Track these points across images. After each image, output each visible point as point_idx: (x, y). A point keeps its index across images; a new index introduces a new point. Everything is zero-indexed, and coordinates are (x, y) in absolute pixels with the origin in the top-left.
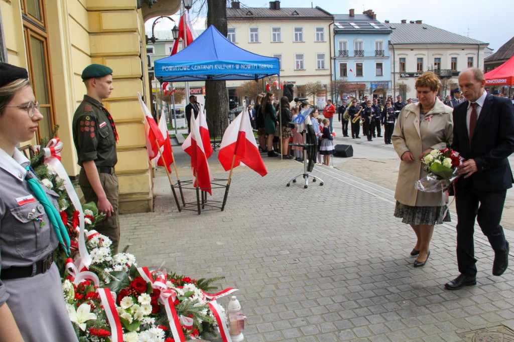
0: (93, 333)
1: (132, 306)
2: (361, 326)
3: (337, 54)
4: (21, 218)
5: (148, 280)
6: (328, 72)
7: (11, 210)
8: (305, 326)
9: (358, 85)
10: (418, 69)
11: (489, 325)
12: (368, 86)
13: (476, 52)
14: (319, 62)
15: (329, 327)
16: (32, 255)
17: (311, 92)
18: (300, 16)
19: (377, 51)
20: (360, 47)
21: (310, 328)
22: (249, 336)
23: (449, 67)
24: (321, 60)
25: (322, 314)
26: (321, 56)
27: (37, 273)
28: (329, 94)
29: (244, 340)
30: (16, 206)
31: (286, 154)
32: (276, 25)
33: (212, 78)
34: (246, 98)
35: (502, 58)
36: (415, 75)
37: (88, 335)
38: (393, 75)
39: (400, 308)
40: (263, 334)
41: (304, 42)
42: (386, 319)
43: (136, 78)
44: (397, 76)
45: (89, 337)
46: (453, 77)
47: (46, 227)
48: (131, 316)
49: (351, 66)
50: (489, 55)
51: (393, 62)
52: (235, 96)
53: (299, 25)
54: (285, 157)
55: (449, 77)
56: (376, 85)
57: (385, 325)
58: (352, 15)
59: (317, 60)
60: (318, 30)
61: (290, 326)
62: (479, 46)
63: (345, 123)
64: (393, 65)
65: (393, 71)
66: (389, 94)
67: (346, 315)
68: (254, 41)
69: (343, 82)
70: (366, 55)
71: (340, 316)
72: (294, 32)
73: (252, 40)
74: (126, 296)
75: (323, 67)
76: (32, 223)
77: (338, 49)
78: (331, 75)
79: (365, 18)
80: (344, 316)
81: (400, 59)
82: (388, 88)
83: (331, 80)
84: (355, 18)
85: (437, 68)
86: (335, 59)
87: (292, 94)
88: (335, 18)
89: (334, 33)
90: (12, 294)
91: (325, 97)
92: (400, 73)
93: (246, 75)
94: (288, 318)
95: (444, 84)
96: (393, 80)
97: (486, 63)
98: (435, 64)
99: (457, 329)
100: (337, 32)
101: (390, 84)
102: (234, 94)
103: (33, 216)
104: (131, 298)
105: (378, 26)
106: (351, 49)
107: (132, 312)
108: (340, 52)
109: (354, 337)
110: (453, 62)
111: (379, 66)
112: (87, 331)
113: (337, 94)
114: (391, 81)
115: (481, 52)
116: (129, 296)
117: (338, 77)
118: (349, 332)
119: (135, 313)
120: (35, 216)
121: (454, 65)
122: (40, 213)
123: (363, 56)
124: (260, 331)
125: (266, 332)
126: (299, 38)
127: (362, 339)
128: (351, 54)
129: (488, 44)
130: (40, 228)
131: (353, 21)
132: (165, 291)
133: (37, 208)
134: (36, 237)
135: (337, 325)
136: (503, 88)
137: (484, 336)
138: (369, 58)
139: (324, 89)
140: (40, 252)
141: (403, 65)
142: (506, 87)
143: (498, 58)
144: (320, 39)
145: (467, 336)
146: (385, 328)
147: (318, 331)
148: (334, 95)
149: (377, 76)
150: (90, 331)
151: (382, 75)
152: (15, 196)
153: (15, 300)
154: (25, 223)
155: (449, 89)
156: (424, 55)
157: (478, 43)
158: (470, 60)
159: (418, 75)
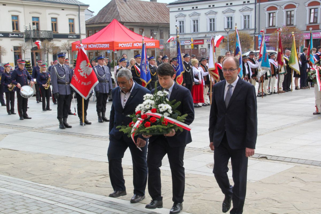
10: (13, 29)
13: (76, 13)
23: (50, 29)
35: (103, 21)
36: (11, 35)
46: (54, 39)
50: (89, 18)
55: (50, 39)
62: (80, 7)
85: (36, 29)
95: (44, 46)
97: (88, 26)
98: (34, 24)
110: (54, 23)
115: (82, 14)
121: (54, 25)
129: (88, 6)
136: (106, 53)
142: (108, 52)
143: (99, 22)
155: (51, 53)
156: (20, 12)
157: (79, 4)
158: (71, 22)
159: (14, 35)
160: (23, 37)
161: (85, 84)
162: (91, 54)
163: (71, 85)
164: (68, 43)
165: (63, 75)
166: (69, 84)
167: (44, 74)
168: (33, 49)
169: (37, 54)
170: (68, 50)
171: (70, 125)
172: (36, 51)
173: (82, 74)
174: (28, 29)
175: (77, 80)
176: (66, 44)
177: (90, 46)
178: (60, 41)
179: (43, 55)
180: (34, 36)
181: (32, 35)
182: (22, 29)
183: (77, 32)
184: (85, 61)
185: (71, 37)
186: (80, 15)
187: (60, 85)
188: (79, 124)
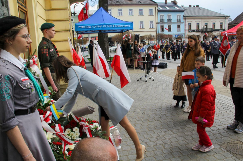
0: (54, 143)
1: (70, 133)
2: (174, 142)
3: (159, 21)
4: (23, 87)
5: (78, 121)
6: (155, 30)
7: (19, 83)
8: (149, 142)
9: (169, 35)
10: (197, 28)
11: (233, 140)
12: (174, 36)
13: (224, 20)
14: (150, 25)
15: (160, 142)
16: (28, 104)
17: (147, 39)
18: (142, 3)
19: (178, 20)
20: (170, 18)
21: (151, 143)
22: (123, 147)
23: (212, 27)
24: (151, 24)
25: (156, 137)
26: (151, 22)
27: (30, 113)
28: (155, 40)
29: (121, 149)
30: (20, 81)
31: (136, 67)
32: (131, 7)
33: (101, 32)
34: (116, 42)
35: (236, 23)
36: (196, 31)
37: (52, 144)
38: (185, 31)
39: (192, 134)
40: (130, 146)
41: (144, 16)
42: (186, 139)
43: (67, 31)
44: (187, 31)
45: (53, 145)
46: (213, 32)
47: (34, 92)
48: (70, 137)
49: (166, 26)
50: (230, 22)
51: (185, 25)
52: (112, 41)
53: (141, 7)
54: (136, 68)
55: (211, 32)
56: (177, 36)
57: (186, 141)
58: (166, 3)
59: (150, 24)
60: (150, 10)
61: (142, 142)
62: (225, 17)
63: (163, 53)
64: (185, 26)
65: (185, 29)
66: (184, 39)
67: (167, 137)
68: (120, 15)
69: (162, 34)
70: (172, 21)
71: (165, 137)
72: (139, 11)
73: (119, 15)
74: (68, 128)
75: (152, 27)
76: (28, 89)
77: (159, 19)
78: (156, 31)
79: (172, 4)
80: (167, 138)
81: (189, 23)
82: (183, 37)
83: (156, 33)
84: (168, 4)
85: (206, 28)
86: (158, 23)
87: (139, 39)
88: (158, 4)
89: (158, 11)
90: (19, 122)
91: (153, 41)
92: (189, 30)
93: (117, 30)
94: (141, 139)
95: (209, 35)
96: (185, 33)
97: (229, 25)
98: (205, 26)
99: (218, 142)
100: (159, 11)
101: (184, 35)
102: (111, 40)
103: (28, 86)
104: (70, 129)
105: (178, 8)
106: (165, 19)
107: (71, 135)
108: (161, 20)
109: (172, 147)
110: (214, 25)
111: (179, 27)
112: (52, 143)
113: (159, 40)
114: (184, 34)
115: (226, 20)
116: (69, 128)
117: (160, 32)
118: (169, 144)
119: (72, 136)
120: (29, 86)
121: (214, 26)
122: (31, 85)
123: (171, 22)
124: (128, 145)
125: (131, 145)
126: (141, 14)
127: (176, 147)
128: (166, 21)
129: (229, 16)
130: (32, 92)
131: (166, 5)
132: (85, 126)
133: (30, 83)
134: (30, 96)
135: (163, 142)
137: (231, 145)
138: (174, 23)
139: (153, 37)
140: (31, 103)
141: (190, 26)
143: (234, 23)
144: (151, 14)
145: (223, 145)
146: (186, 142)
147: (155, 144)
148: (158, 40)
149: (178, 31)
150: (53, 143)
151: (180, 31)
152: (20, 77)
153: (21, 124)
154: (25, 90)
155: (211, 37)
156: (200, 21)
157: (225, 16)
158: (221, 24)
159: (197, 31)
160: (200, 31)
161: (225, 50)
162: (229, 38)
163: (219, 50)
164: (219, 33)
165: (216, 46)
166: (218, 49)
167: (208, 46)
168: (204, 36)
169: (205, 38)
170: (219, 36)
171: (217, 67)
172: (205, 37)
173: (224, 45)
174: (203, 28)
175: (222, 48)
176: (218, 34)
177: (229, 34)
178: (216, 32)
179: (208, 39)
180: (205, 31)
181: (204, 30)
182: (200, 28)
183: (223, 28)
184: (226, 40)
185: (221, 30)
186: (226, 21)
187: (214, 50)
188: (222, 67)
